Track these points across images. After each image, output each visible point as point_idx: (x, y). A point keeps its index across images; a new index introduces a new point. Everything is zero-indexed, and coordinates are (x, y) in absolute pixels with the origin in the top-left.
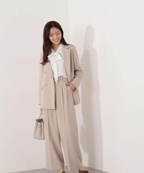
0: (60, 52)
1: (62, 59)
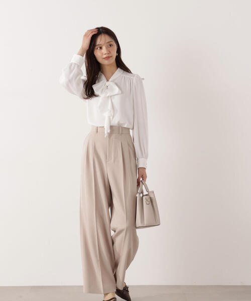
1: (120, 92)
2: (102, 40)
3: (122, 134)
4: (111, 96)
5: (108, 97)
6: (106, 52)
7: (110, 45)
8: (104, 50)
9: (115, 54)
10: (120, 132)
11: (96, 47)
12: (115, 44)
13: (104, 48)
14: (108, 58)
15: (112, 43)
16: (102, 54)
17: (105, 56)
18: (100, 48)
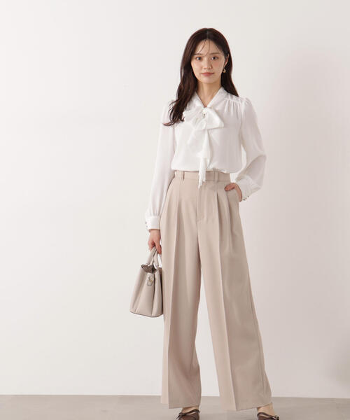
0: (218, 108)
1: (223, 125)
2: (205, 48)
3: (218, 181)
4: (208, 130)
5: (204, 130)
7: (214, 58)
8: (204, 63)
10: (216, 179)
11: (196, 56)
12: (223, 58)
13: (205, 59)
14: (208, 74)
15: (217, 55)
16: (202, 68)
17: (205, 71)
18: (200, 59)
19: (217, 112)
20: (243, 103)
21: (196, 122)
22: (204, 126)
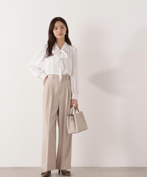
1: (68, 58)
2: (58, 24)
4: (62, 59)
6: (59, 31)
7: (62, 28)
8: (59, 30)
9: (65, 33)
10: (67, 78)
11: (54, 28)
12: (65, 28)
13: (59, 28)
14: (60, 34)
15: (63, 26)
16: (57, 32)
17: (59, 33)
18: (56, 29)
19: (66, 52)
20: (74, 49)
21: (58, 55)
22: (62, 57)
